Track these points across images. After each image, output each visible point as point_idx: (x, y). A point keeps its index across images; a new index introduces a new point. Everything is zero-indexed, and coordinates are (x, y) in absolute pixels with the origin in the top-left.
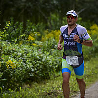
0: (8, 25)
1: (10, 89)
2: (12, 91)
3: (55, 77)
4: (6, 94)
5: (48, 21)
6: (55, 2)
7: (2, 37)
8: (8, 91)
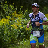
0: (26, 12)
1: (27, 40)
2: (28, 40)
3: (46, 34)
4: (25, 41)
5: (43, 10)
6: (46, 2)
7: (23, 17)
8: (26, 40)
